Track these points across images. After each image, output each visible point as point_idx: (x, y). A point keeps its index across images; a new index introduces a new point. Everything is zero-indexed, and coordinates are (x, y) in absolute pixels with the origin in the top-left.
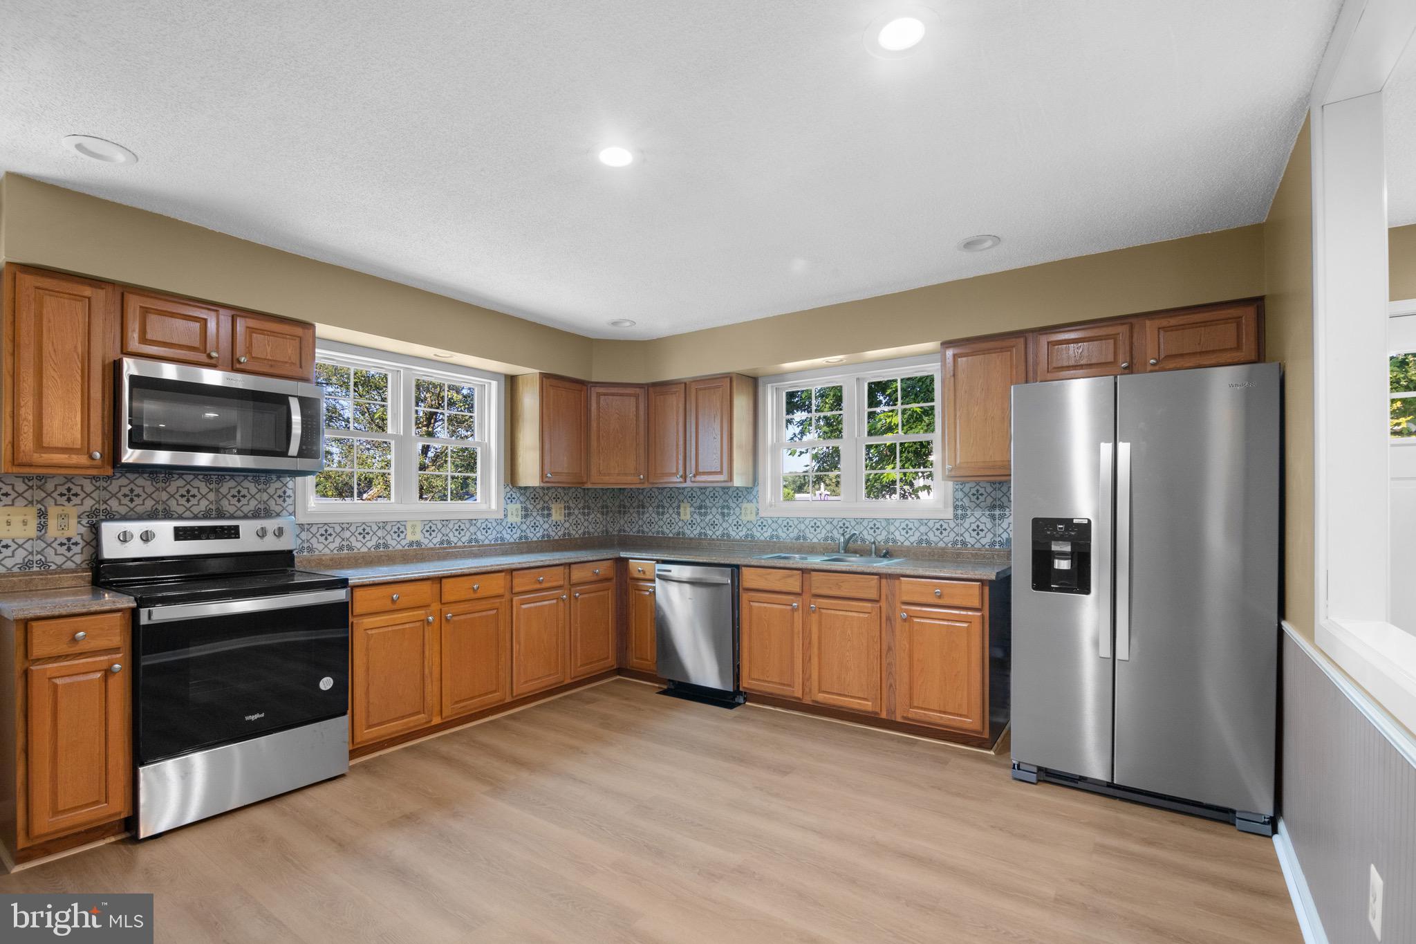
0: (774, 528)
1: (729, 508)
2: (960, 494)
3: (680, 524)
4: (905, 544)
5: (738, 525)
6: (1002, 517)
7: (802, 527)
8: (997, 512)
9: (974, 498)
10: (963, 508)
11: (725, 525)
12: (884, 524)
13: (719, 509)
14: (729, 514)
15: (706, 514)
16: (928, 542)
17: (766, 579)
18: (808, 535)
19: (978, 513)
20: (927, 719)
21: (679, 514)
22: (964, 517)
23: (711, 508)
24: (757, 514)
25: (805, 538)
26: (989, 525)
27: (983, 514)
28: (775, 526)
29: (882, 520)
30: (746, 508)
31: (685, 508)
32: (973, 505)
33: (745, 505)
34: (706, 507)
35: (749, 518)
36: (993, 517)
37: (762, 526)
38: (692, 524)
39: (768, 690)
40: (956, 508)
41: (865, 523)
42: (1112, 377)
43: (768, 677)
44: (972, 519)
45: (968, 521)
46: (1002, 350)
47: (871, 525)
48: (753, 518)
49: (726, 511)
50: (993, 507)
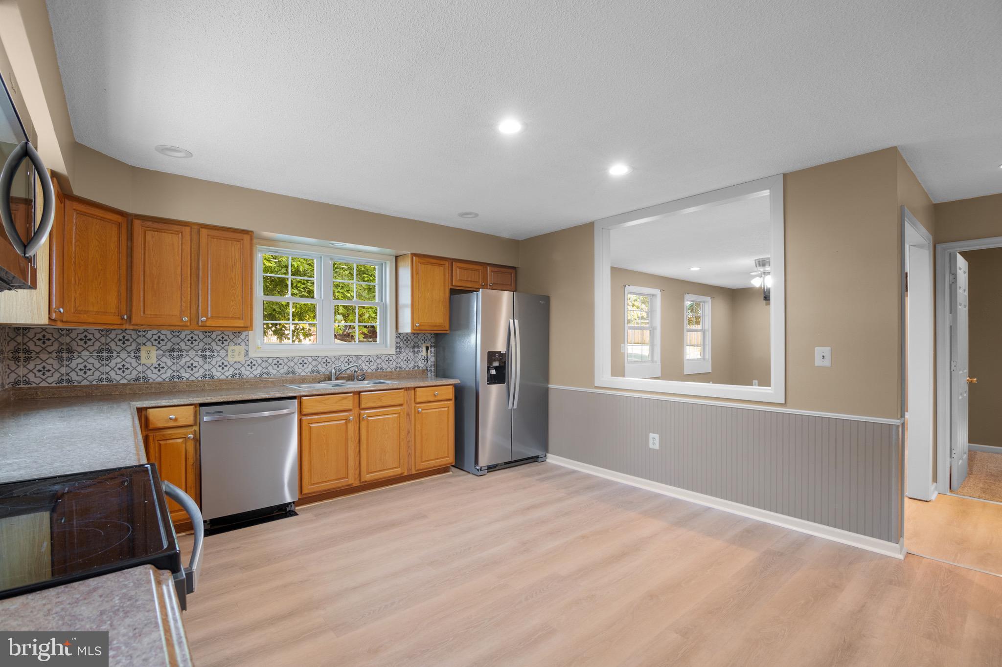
0: (264, 366)
1: (211, 350)
2: (399, 340)
3: (140, 368)
4: (368, 371)
5: (223, 366)
6: (418, 352)
7: (292, 364)
8: (416, 350)
9: (405, 342)
10: (400, 347)
11: (206, 366)
12: (355, 359)
13: (199, 352)
14: (211, 357)
15: (180, 357)
16: (381, 369)
17: (325, 404)
18: (297, 370)
19: (407, 350)
20: (429, 466)
21: (138, 358)
22: (400, 353)
23: (188, 351)
24: (246, 355)
25: (294, 373)
26: (413, 357)
27: (410, 351)
28: (264, 365)
29: (353, 357)
30: (233, 351)
31: (148, 352)
32: (405, 346)
33: (232, 347)
34: (180, 350)
35: (237, 359)
36: (414, 352)
37: (251, 365)
38: (159, 368)
39: (323, 488)
40: (396, 347)
41: (342, 359)
42: (512, 292)
43: (326, 478)
44: (405, 354)
45: (403, 355)
46: (439, 265)
47: (346, 360)
48: (242, 359)
49: (208, 353)
50: (414, 347)
